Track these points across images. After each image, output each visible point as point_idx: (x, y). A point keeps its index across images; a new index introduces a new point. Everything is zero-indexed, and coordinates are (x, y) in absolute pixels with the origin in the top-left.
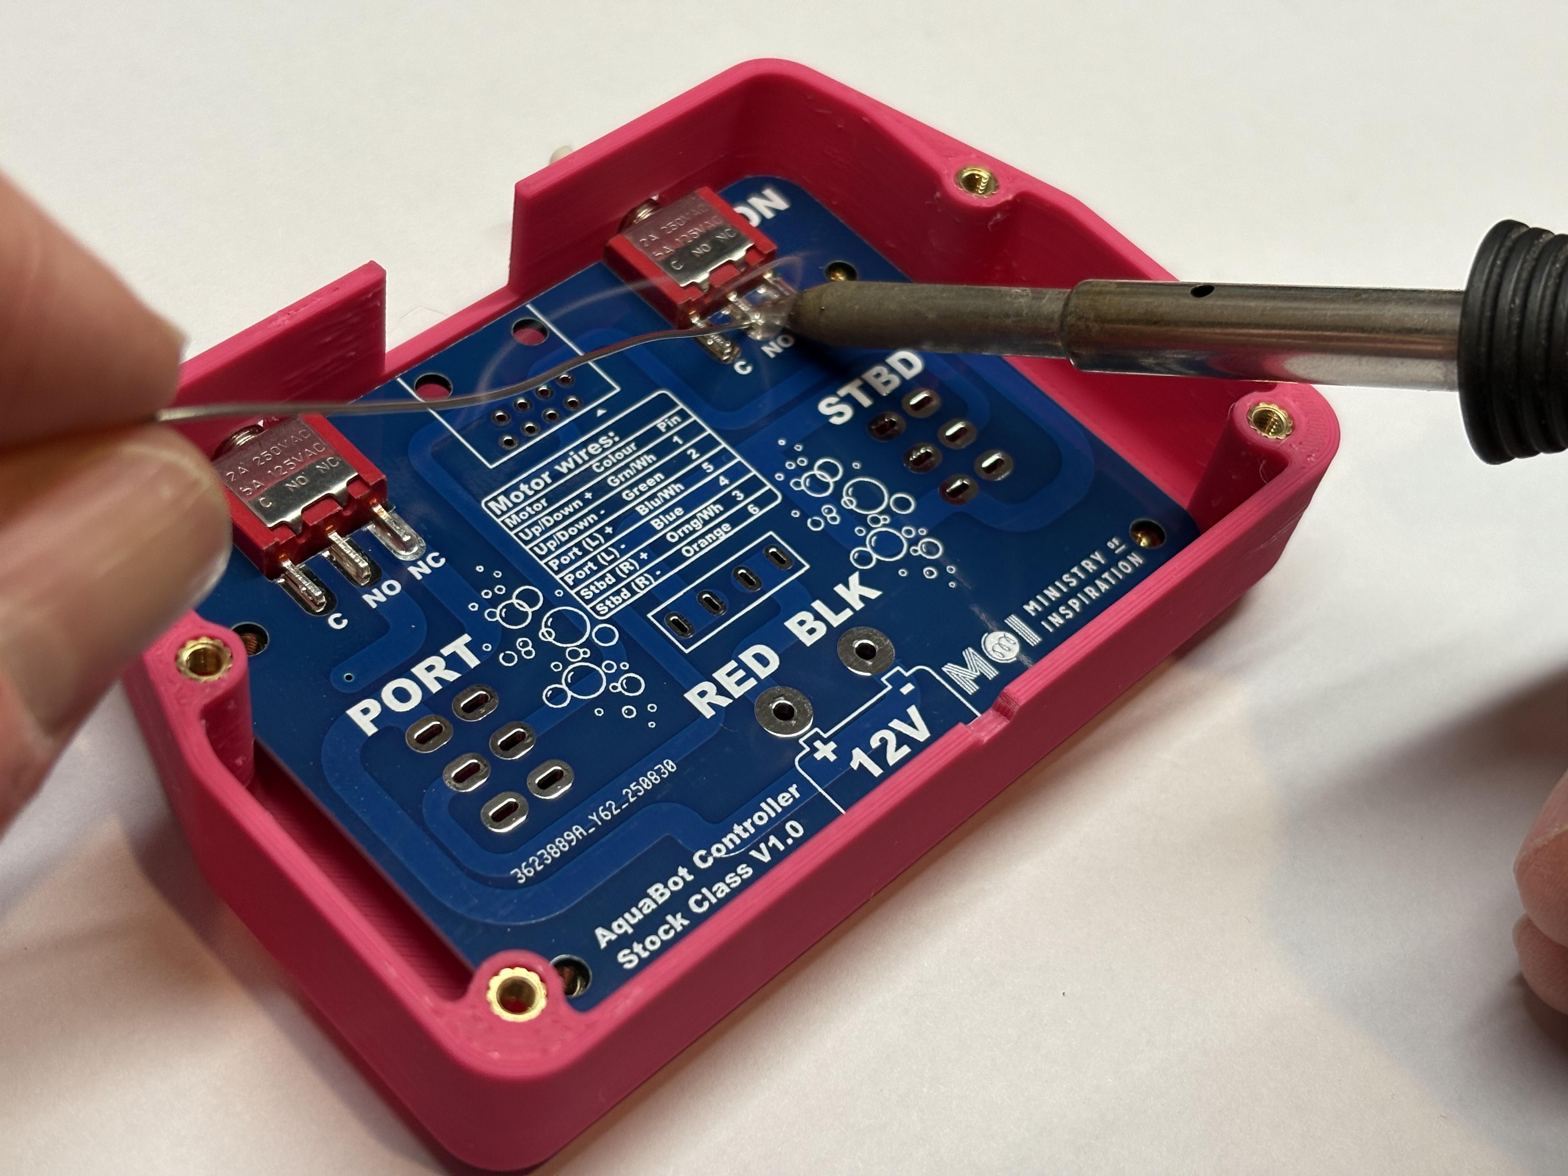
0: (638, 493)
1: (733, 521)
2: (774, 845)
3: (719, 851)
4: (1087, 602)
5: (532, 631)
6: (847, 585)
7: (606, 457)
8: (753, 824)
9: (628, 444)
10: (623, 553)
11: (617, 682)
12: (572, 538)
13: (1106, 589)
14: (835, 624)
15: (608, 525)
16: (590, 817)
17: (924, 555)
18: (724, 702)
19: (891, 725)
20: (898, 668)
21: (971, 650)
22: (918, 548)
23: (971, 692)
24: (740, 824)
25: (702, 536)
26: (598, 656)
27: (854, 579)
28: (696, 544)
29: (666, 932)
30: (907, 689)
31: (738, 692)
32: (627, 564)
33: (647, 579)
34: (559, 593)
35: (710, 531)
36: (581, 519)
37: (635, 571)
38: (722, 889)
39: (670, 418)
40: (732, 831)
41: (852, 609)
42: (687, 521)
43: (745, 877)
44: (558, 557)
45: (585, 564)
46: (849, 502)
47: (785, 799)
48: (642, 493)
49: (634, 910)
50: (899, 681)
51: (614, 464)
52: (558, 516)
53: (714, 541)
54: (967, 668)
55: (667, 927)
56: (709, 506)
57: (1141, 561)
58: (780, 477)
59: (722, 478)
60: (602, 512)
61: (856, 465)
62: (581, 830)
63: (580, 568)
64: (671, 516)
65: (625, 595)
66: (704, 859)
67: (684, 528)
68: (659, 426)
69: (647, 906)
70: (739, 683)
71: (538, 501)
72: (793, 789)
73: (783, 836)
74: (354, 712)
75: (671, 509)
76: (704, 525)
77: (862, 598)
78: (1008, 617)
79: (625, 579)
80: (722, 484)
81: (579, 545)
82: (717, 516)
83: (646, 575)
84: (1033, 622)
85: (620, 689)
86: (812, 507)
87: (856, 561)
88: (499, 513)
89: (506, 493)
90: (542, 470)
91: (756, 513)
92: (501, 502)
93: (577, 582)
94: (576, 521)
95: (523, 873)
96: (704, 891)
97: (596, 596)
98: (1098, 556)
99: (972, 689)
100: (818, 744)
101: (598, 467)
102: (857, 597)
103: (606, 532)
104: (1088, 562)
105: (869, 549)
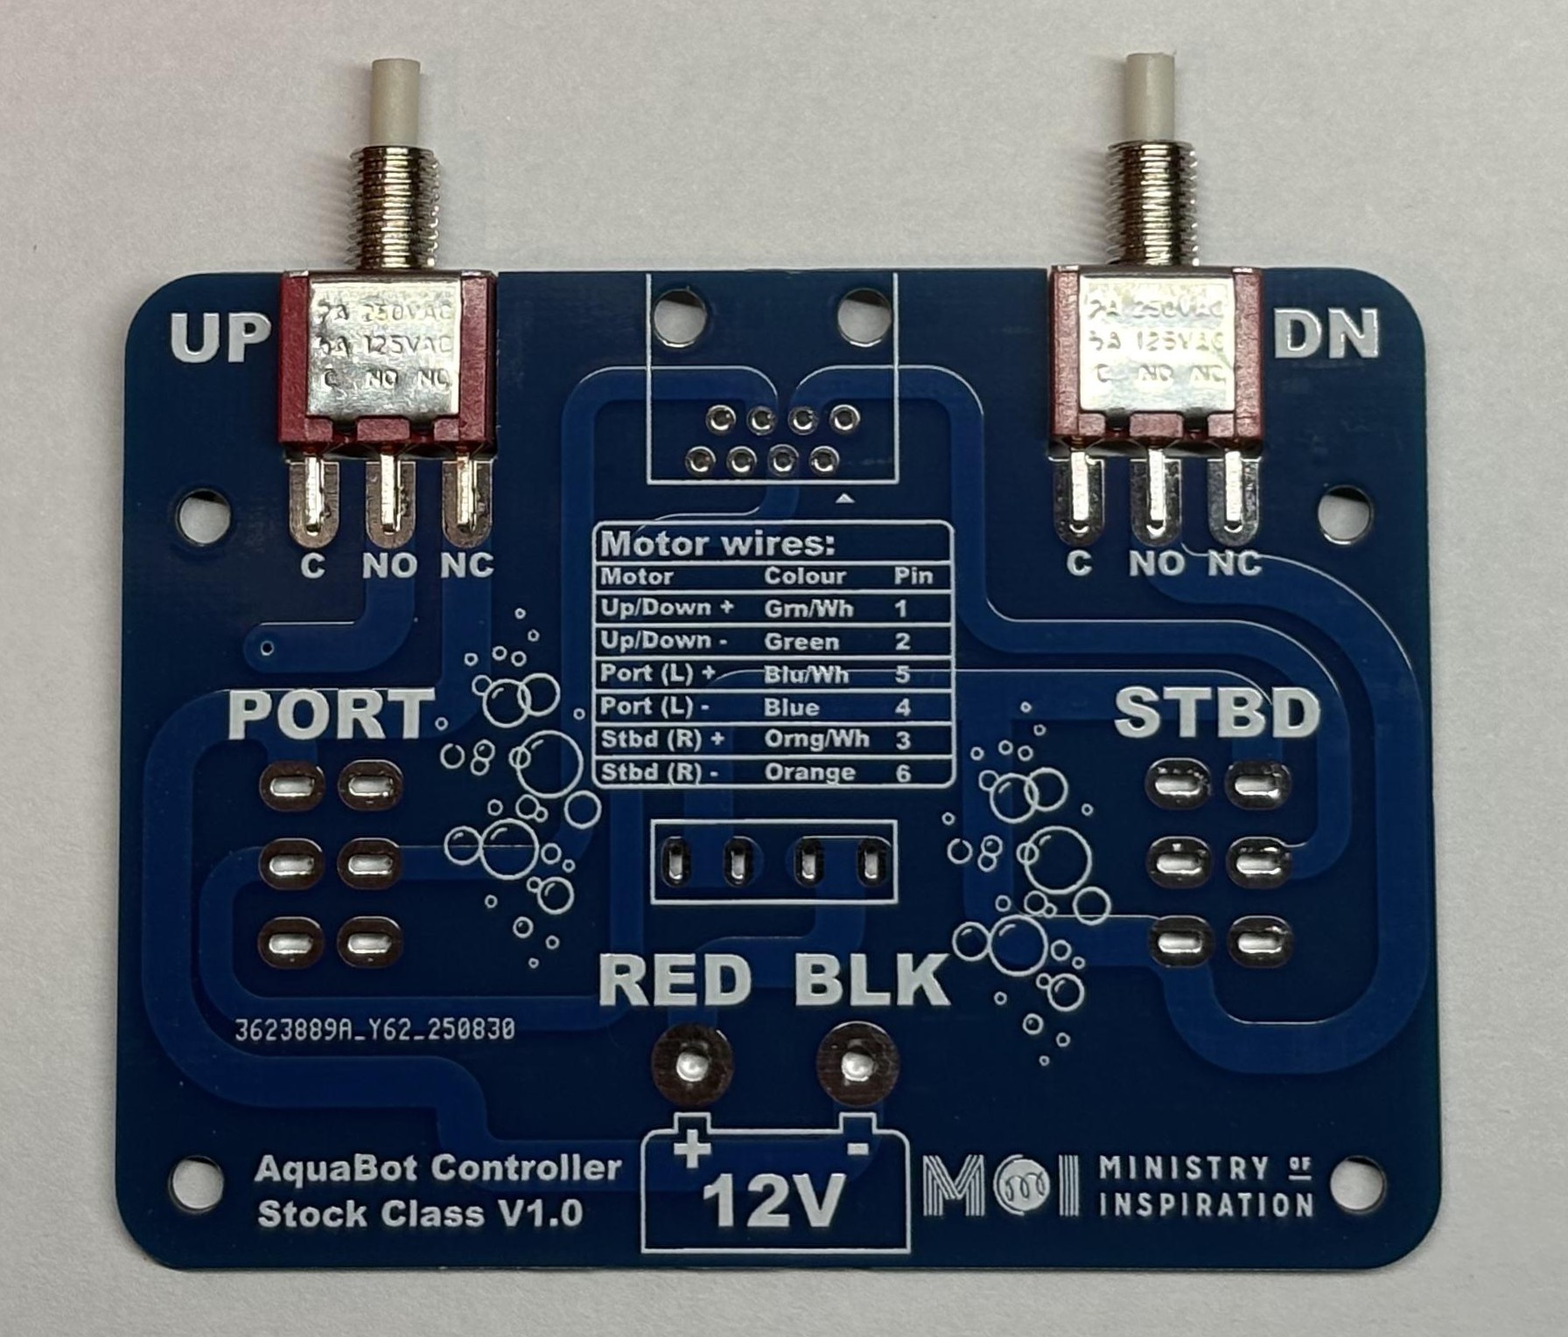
0: (787, 647)
1: (865, 772)
2: (533, 1212)
3: (470, 1171)
4: (1185, 1212)
5: (506, 742)
6: (916, 964)
7: (794, 569)
8: (533, 1171)
9: (836, 570)
10: (697, 716)
11: (543, 880)
12: (658, 650)
13: (1226, 1214)
14: (855, 1001)
15: (713, 665)
16: (371, 1021)
17: (1050, 996)
18: (637, 998)
19: (796, 1178)
20: (874, 1117)
22: (1051, 981)
23: (928, 1211)
24: (519, 1159)
25: (809, 764)
26: (552, 829)
27: (935, 960)
28: (792, 769)
29: (334, 1217)
30: (858, 1149)
31: (664, 998)
32: (690, 735)
33: (694, 773)
34: (579, 714)
35: (825, 765)
36: (689, 632)
37: (691, 751)
38: (432, 1217)
39: (921, 568)
41: (894, 998)
42: (809, 731)
43: (470, 1223)
44: (619, 665)
45: (642, 698)
46: (1028, 854)
47: (593, 1170)
48: (793, 651)
49: (323, 1165)
50: (858, 1131)
51: (796, 586)
52: (667, 609)
53: (817, 781)
54: (954, 1179)
55: (339, 1211)
57: (1309, 1213)
58: (977, 754)
59: (906, 702)
60: (723, 642)
61: (1088, 810)
62: (349, 1028)
63: (631, 699)
64: (797, 709)
65: (651, 774)
66: (445, 1167)
67: (798, 737)
68: (898, 570)
69: (340, 1172)
70: (676, 989)
71: (662, 570)
72: (613, 1165)
73: (552, 1210)
74: (238, 697)
75: (806, 699)
76: (825, 752)
77: (920, 994)
78: (1068, 1155)
79: (669, 753)
80: (899, 710)
81: (657, 667)
82: (853, 750)
83: (698, 767)
84: (1092, 1185)
85: (538, 891)
86: (976, 824)
87: (960, 939)
88: (605, 553)
90: (702, 531)
91: (904, 781)
92: (620, 541)
93: (613, 715)
94: (681, 632)
95: (248, 1030)
96: (414, 1204)
97: (618, 750)
98: (1261, 1166)
99: (932, 1208)
100: (693, 1134)
101: (773, 576)
102: (915, 987)
103: (704, 672)
104: (1242, 1161)
105: (990, 936)
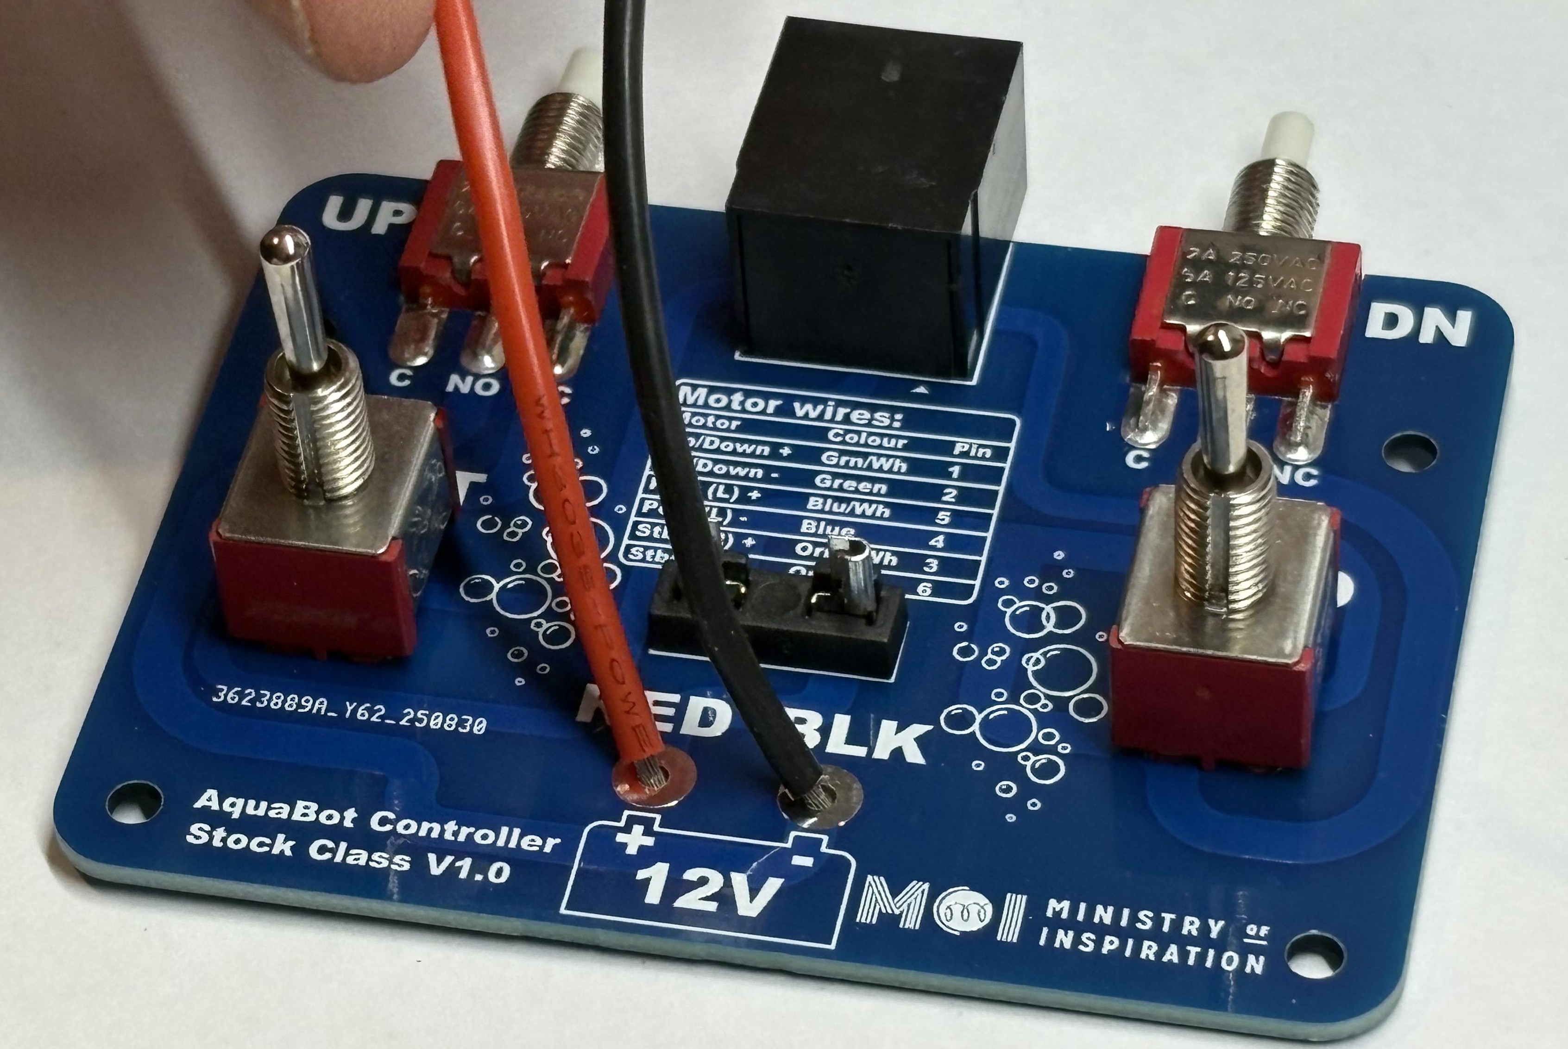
0: (836, 486)
7: (859, 433)
9: (898, 437)
10: (734, 523)
14: (830, 749)
15: (760, 490)
16: (348, 703)
20: (825, 838)
21: (926, 886)
23: (862, 918)
24: (460, 824)
29: (260, 845)
38: (360, 857)
39: (980, 446)
40: (443, 823)
41: (871, 751)
47: (530, 843)
48: (841, 489)
49: (264, 803)
50: (807, 847)
54: (894, 896)
55: (268, 840)
56: (886, 551)
57: (1258, 971)
59: (941, 538)
60: (775, 475)
61: (1102, 637)
62: (324, 705)
64: (833, 530)
66: (384, 821)
68: (958, 444)
69: (281, 810)
75: (843, 524)
80: (932, 543)
84: (1035, 920)
89: (712, 390)
90: (776, 396)
91: (924, 593)
92: (696, 394)
94: (736, 464)
95: (226, 694)
96: (343, 846)
97: (650, 538)
98: (1216, 927)
99: (866, 915)
100: (638, 829)
101: (837, 435)
103: (750, 494)
104: (1196, 921)
105: (979, 718)
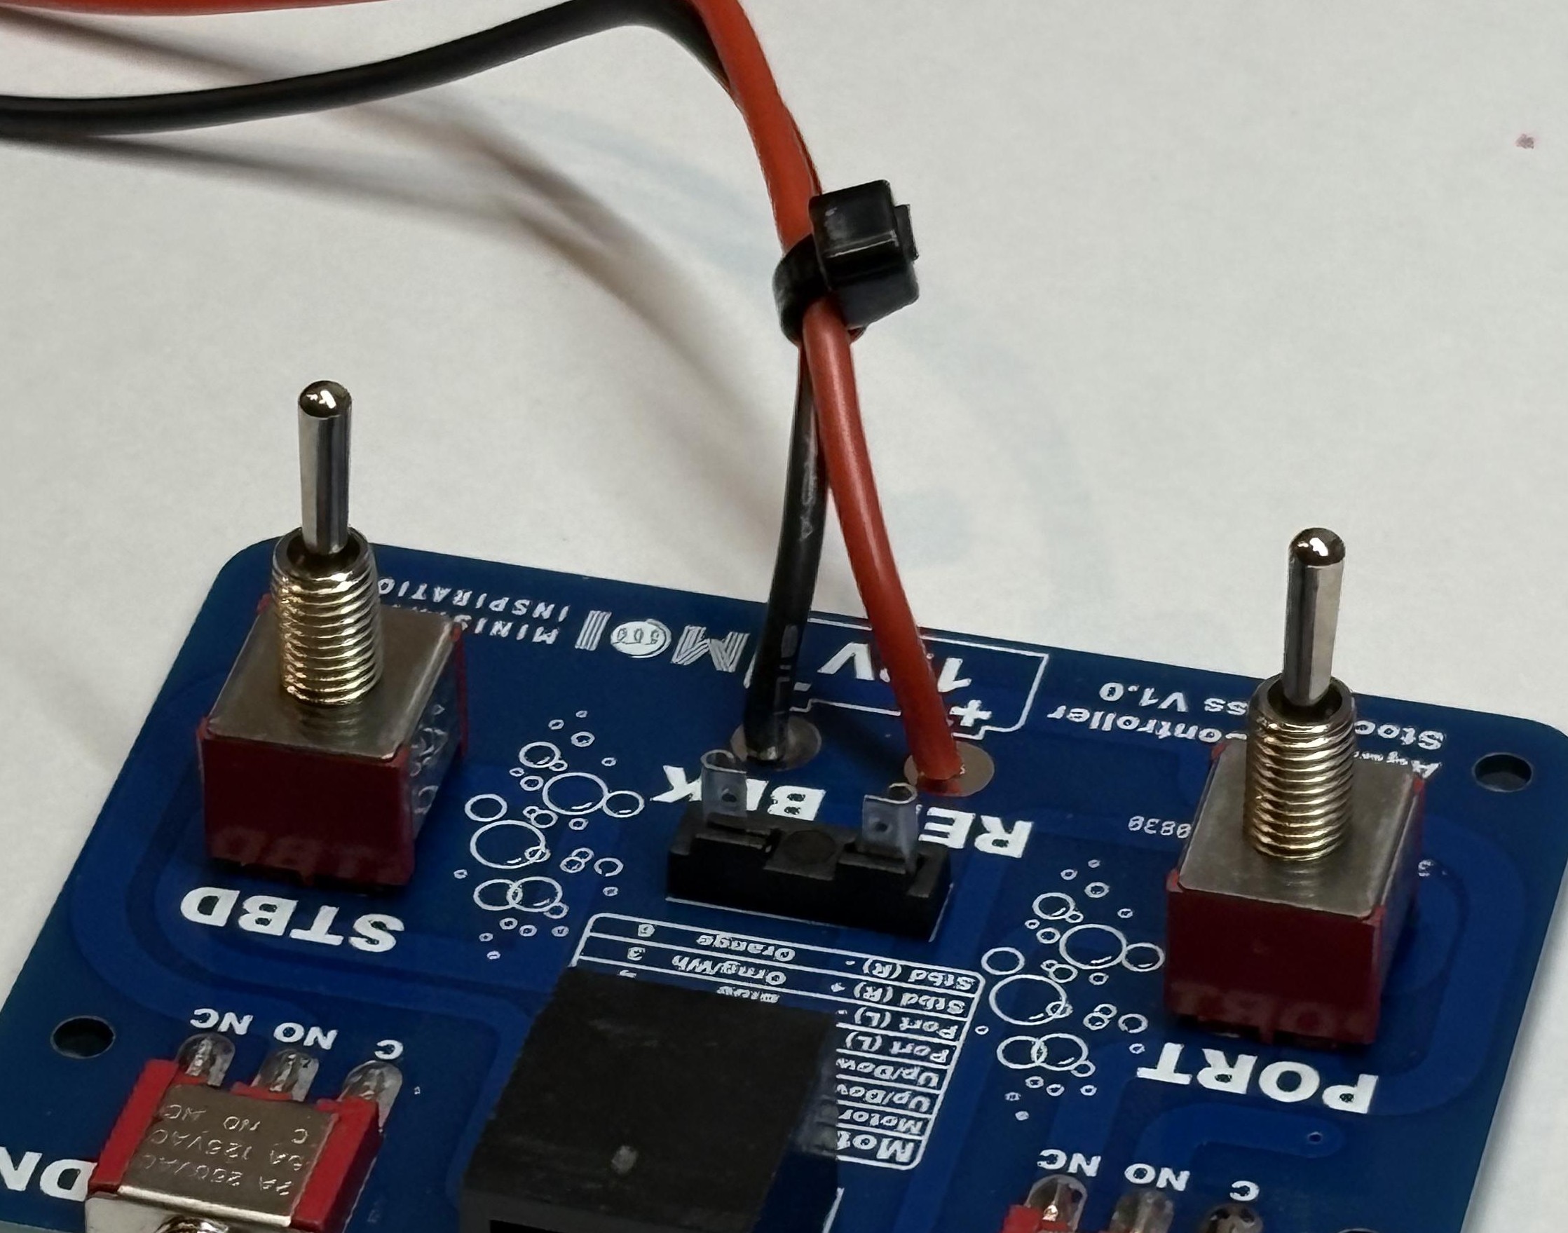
1: (686, 938)
2: (1152, 698)
3: (1210, 735)
4: (483, 596)
5: (1071, 1024)
6: (686, 798)
8: (1143, 724)
11: (1064, 919)
12: (878, 1063)
13: (443, 588)
14: (763, 783)
17: (557, 755)
18: (991, 822)
19: (869, 678)
21: (675, 660)
22: (551, 765)
23: (743, 637)
24: (1155, 734)
25: (745, 953)
26: (1042, 953)
27: (667, 798)
28: (764, 953)
30: (802, 687)
31: (963, 817)
32: (866, 996)
33: (872, 967)
34: (983, 1031)
35: (728, 950)
37: (870, 984)
40: (1172, 736)
42: (735, 977)
43: (1221, 702)
44: (925, 1058)
45: (909, 1031)
46: (537, 854)
47: (1080, 715)
52: (857, 1091)
53: (741, 940)
54: (708, 653)
56: (684, 970)
58: (560, 931)
61: (460, 874)
63: (921, 1032)
65: (919, 974)
67: (749, 975)
70: (948, 822)
71: (851, 1121)
72: (1057, 715)
73: (1132, 696)
74: (1359, 1107)
76: (724, 960)
77: (689, 778)
78: (584, 650)
79: (893, 986)
81: (884, 1051)
82: (693, 956)
83: (866, 971)
85: (1072, 912)
86: (583, 882)
87: (634, 808)
88: (910, 1146)
89: (872, 1154)
91: (647, 925)
92: (891, 1151)
93: (946, 1023)
97: (949, 997)
99: (738, 638)
100: (967, 723)
102: (693, 783)
105: (601, 805)
